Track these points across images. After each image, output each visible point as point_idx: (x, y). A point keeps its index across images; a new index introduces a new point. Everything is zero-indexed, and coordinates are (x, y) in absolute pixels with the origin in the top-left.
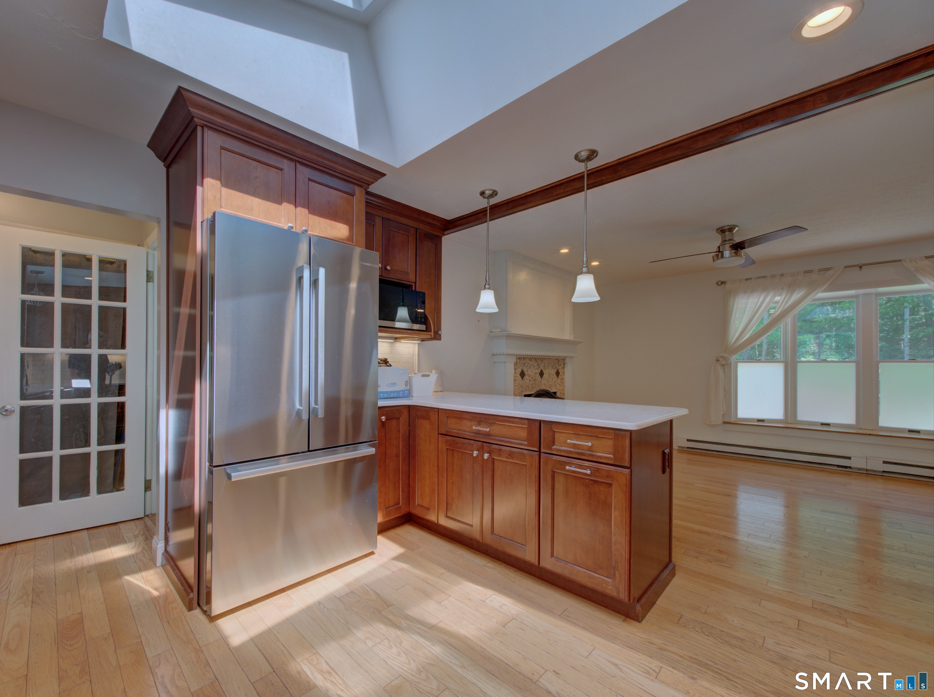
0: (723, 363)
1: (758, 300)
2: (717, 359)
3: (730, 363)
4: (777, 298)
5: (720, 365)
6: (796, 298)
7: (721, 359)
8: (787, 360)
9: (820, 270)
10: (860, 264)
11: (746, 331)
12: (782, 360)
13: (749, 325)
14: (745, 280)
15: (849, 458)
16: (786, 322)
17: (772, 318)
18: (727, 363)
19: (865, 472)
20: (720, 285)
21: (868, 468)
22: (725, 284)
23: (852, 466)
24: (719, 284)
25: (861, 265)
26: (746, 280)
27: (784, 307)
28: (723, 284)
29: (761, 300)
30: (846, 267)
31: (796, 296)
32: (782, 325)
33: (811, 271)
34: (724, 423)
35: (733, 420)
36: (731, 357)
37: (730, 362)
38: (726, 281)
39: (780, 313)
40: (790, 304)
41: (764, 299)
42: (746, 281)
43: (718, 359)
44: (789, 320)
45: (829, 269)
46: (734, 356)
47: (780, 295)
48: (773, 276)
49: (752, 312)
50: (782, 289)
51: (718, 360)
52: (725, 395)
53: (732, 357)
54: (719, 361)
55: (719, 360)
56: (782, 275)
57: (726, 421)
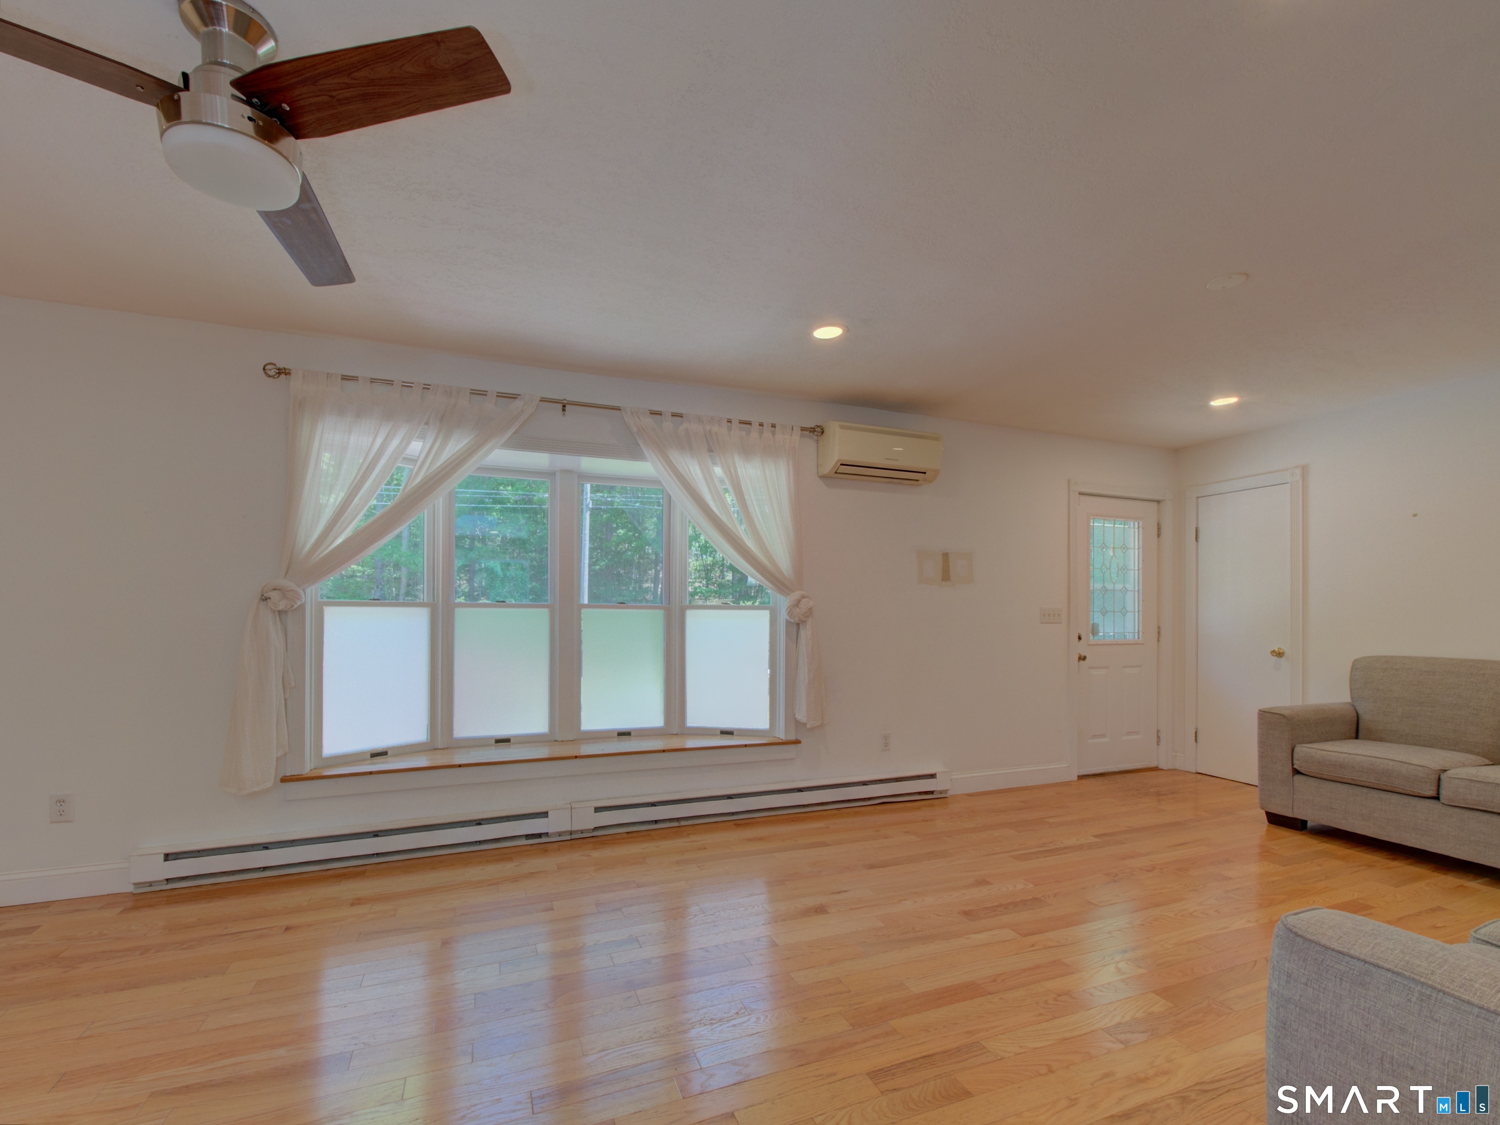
0: (281, 607)
1: (374, 440)
2: (262, 595)
3: (302, 607)
4: (416, 447)
5: (274, 612)
6: (456, 451)
7: (274, 595)
8: (436, 602)
9: (501, 395)
10: (565, 400)
11: (343, 518)
12: (425, 600)
13: (347, 509)
14: (342, 379)
15: (545, 814)
16: (434, 506)
17: (407, 490)
18: (293, 606)
19: (569, 837)
20: (272, 377)
21: (574, 829)
22: (288, 376)
23: (550, 831)
24: (272, 373)
25: (566, 402)
26: (345, 378)
27: (429, 467)
28: (283, 376)
29: (379, 441)
30: (543, 400)
31: (456, 445)
32: (426, 511)
33: (483, 393)
34: (285, 780)
35: (307, 769)
36: (304, 591)
37: (299, 603)
38: (290, 370)
39: (422, 480)
40: (443, 463)
41: (386, 439)
42: (345, 382)
43: (266, 595)
44: (438, 501)
45: (514, 397)
46: (313, 587)
47: (422, 437)
48: (407, 385)
49: (359, 470)
50: (427, 423)
51: (264, 599)
52: (285, 700)
53: (308, 591)
54: (268, 600)
55: (270, 598)
56: (426, 387)
57: (288, 774)
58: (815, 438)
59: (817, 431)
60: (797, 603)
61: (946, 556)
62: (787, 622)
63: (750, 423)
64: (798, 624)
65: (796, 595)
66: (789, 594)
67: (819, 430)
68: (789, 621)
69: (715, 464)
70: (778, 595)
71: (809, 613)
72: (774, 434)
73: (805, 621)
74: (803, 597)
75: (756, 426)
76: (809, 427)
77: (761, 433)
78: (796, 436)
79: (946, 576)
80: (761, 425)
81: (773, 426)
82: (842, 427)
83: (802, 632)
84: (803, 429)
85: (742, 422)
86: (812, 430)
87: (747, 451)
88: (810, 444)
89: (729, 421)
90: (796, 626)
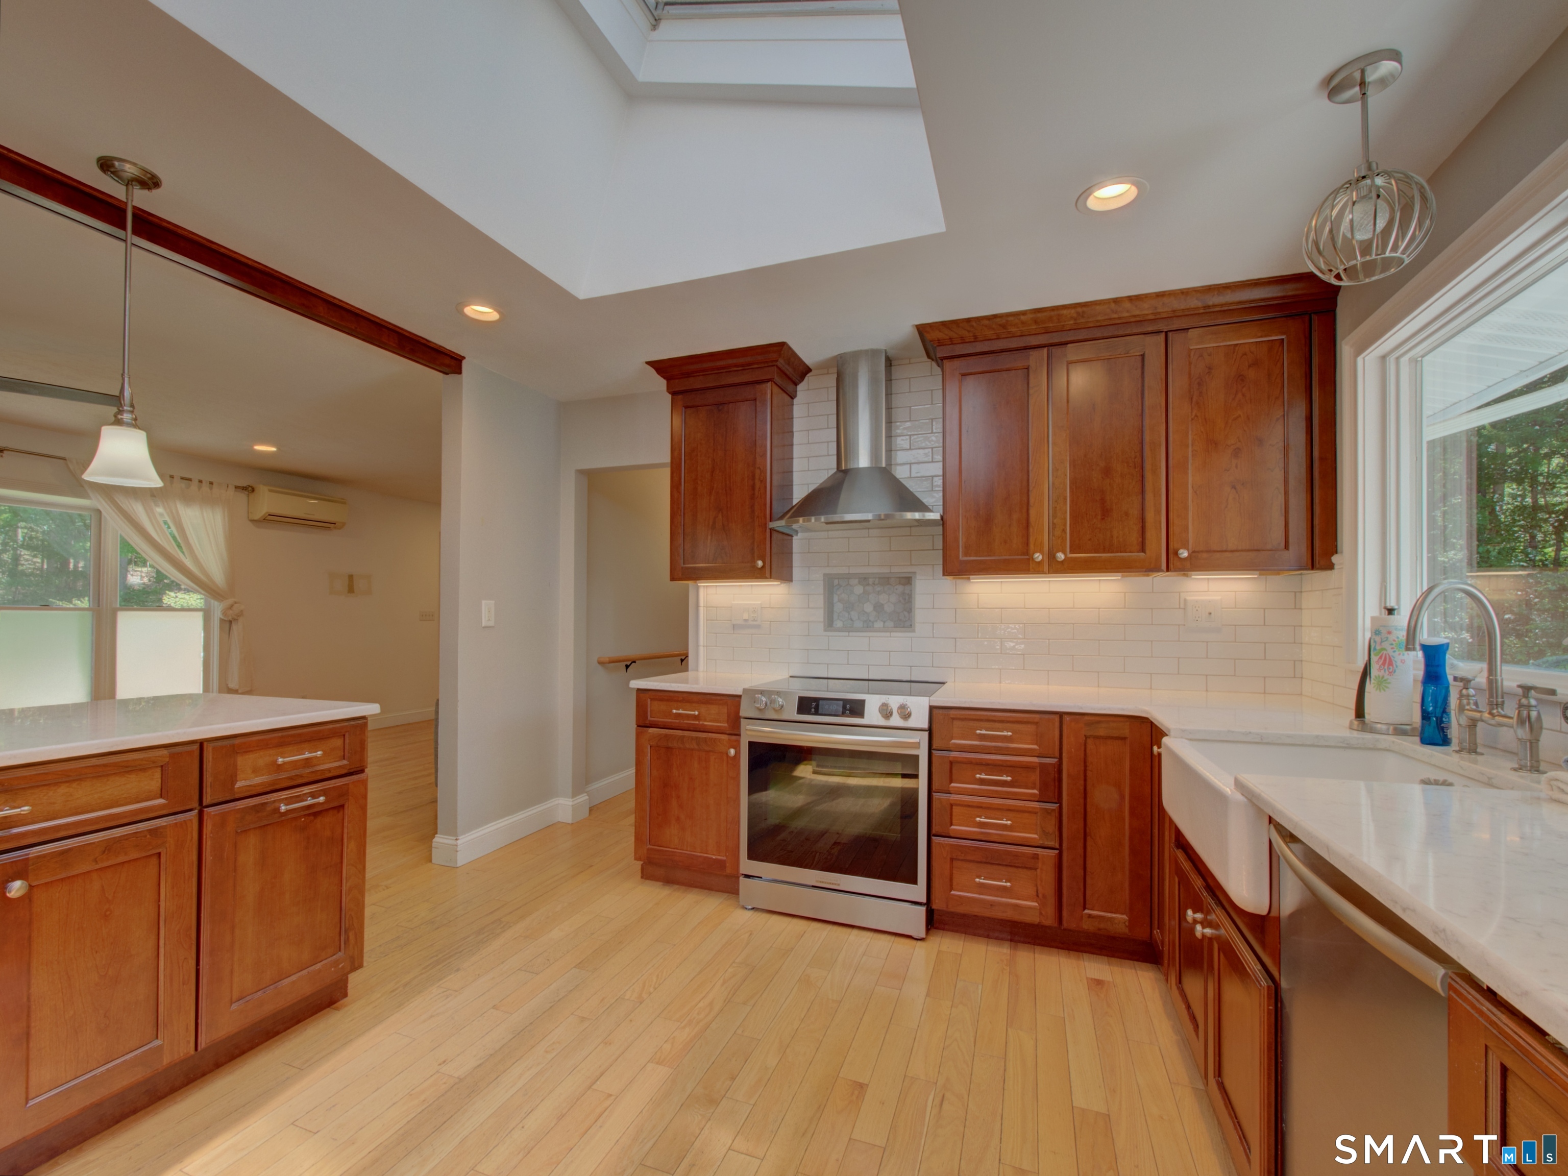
25: (5, 448)
58: (247, 493)
59: (249, 490)
60: (231, 607)
61: (351, 577)
62: (222, 620)
63: (190, 480)
64: (230, 622)
65: (230, 601)
66: (223, 601)
67: (250, 489)
68: (223, 620)
69: (157, 505)
70: (212, 601)
71: (241, 614)
72: (211, 489)
73: (237, 619)
74: (236, 603)
75: (195, 482)
76: (242, 486)
77: (200, 488)
78: (231, 492)
79: (351, 590)
80: (200, 481)
81: (211, 483)
82: (270, 491)
83: (234, 627)
84: (236, 487)
85: (182, 478)
86: (244, 488)
87: (188, 500)
88: (242, 497)
89: (172, 477)
90: (228, 623)
